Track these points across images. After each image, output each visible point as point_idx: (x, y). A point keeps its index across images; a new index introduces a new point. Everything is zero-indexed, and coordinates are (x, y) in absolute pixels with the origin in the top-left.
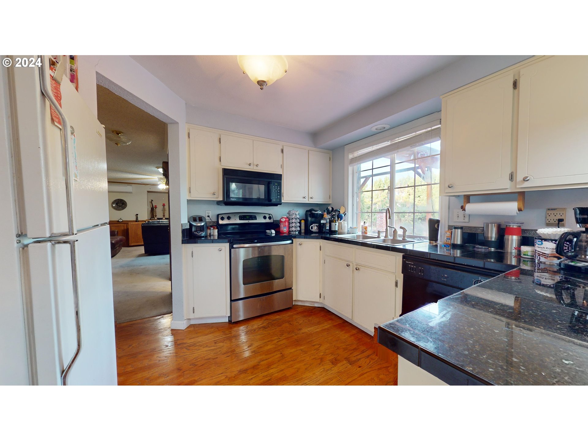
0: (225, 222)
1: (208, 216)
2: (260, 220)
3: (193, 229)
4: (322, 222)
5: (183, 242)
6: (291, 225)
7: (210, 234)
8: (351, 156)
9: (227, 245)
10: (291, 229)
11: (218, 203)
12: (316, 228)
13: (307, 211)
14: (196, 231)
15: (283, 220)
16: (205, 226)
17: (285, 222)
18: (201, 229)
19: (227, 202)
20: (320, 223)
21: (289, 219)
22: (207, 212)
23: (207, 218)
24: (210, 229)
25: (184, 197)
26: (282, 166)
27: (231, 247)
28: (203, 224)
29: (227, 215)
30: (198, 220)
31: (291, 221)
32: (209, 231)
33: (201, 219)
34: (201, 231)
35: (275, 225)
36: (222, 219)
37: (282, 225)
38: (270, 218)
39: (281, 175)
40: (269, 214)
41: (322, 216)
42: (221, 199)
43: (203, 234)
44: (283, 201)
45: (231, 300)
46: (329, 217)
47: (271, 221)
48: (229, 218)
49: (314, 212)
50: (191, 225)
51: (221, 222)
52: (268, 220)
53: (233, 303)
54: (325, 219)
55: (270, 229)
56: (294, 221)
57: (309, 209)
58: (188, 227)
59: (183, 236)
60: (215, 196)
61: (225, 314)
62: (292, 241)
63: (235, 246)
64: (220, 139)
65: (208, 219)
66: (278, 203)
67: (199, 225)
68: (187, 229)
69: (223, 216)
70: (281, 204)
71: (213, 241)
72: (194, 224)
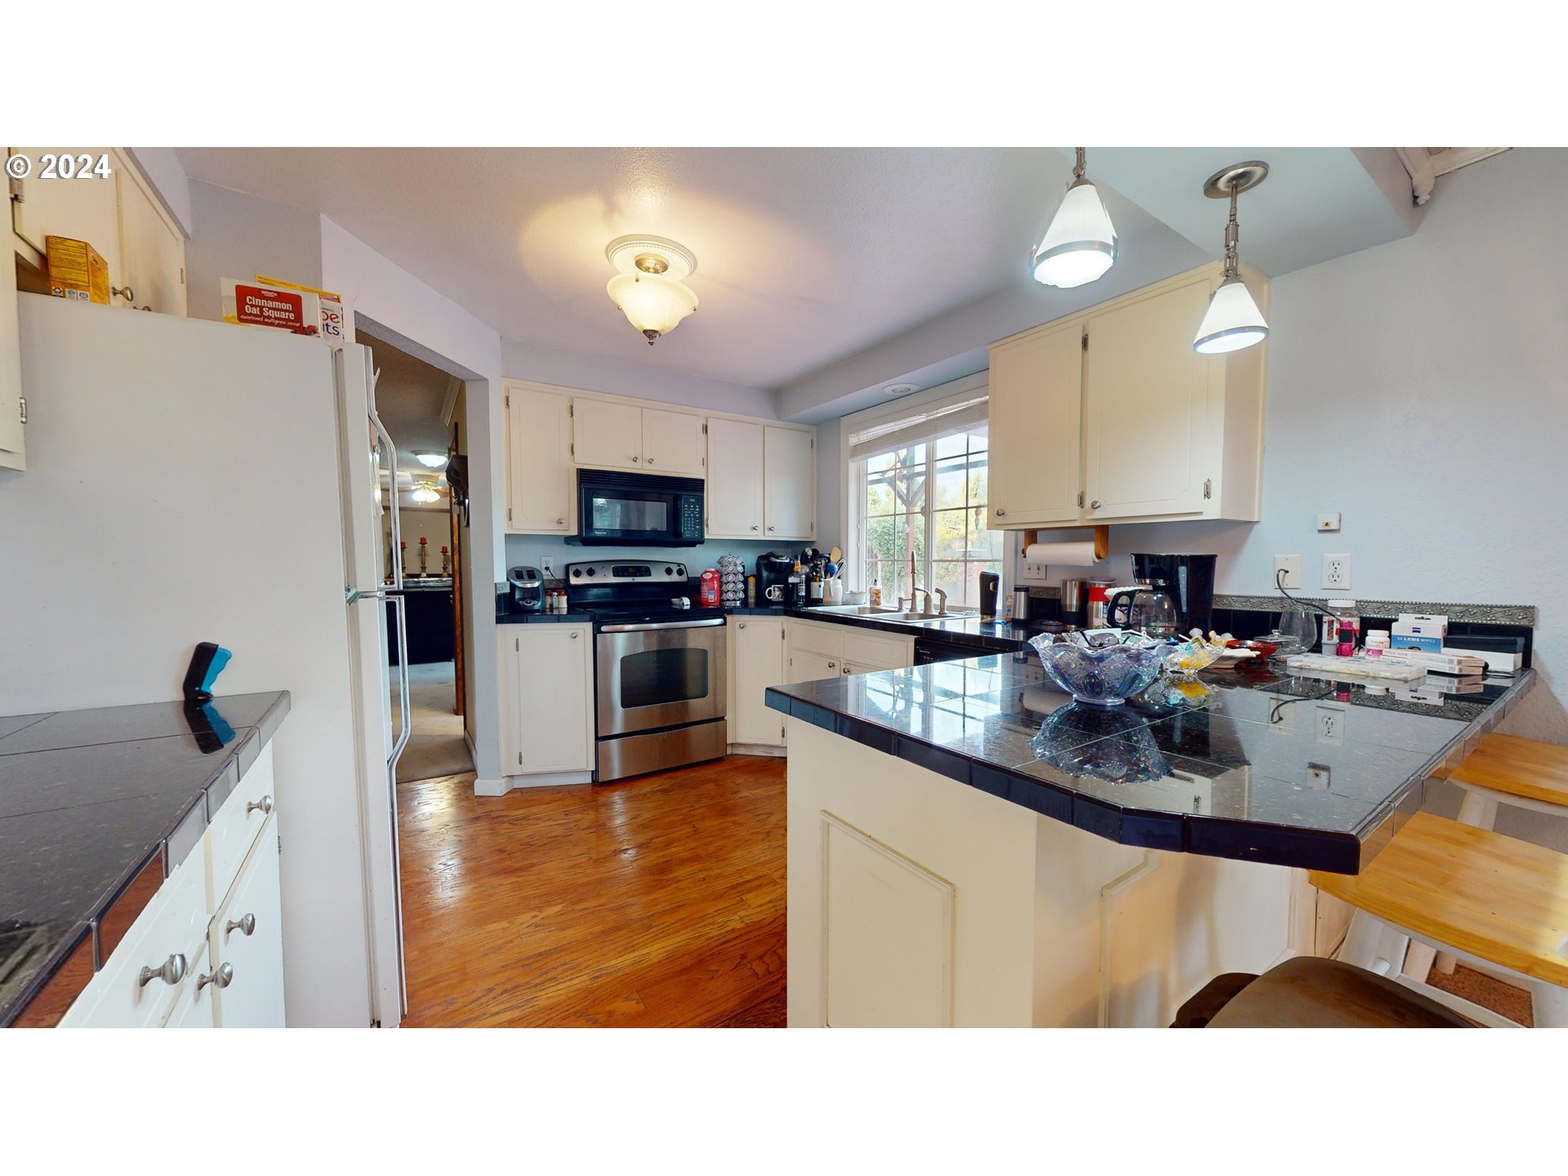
0: (584, 580)
1: (547, 569)
2: (658, 577)
3: (517, 596)
4: (791, 580)
5: (499, 620)
6: (724, 588)
7: (551, 605)
8: (854, 439)
9: (588, 627)
10: (724, 597)
11: (569, 540)
12: (777, 593)
13: (760, 558)
14: (522, 599)
15: (708, 576)
16: (540, 590)
17: (712, 580)
18: (533, 594)
19: (587, 538)
20: (786, 583)
21: (719, 576)
22: (544, 559)
23: (544, 572)
24: (551, 595)
25: (500, 528)
26: (705, 462)
27: (597, 631)
28: (536, 584)
29: (588, 567)
30: (526, 577)
31: (724, 579)
32: (549, 599)
33: (532, 574)
34: (534, 599)
35: (692, 587)
36: (577, 574)
37: (705, 588)
38: (680, 572)
39: (703, 481)
40: (679, 565)
41: (789, 569)
42: (574, 532)
43: (538, 605)
44: (706, 536)
45: (597, 739)
46: (806, 569)
47: (683, 578)
48: (591, 573)
49: (773, 559)
50: (513, 587)
51: (574, 581)
52: (675, 578)
53: (600, 743)
54: (797, 574)
55: (679, 596)
56: (731, 578)
57: (764, 552)
58: (507, 590)
59: (498, 609)
60: (562, 527)
61: (583, 766)
62: (725, 619)
63: (603, 628)
64: (572, 407)
65: (546, 575)
66: (697, 541)
67: (529, 586)
68: (505, 595)
69: (579, 567)
70: (702, 543)
71: (559, 619)
72: (518, 583)
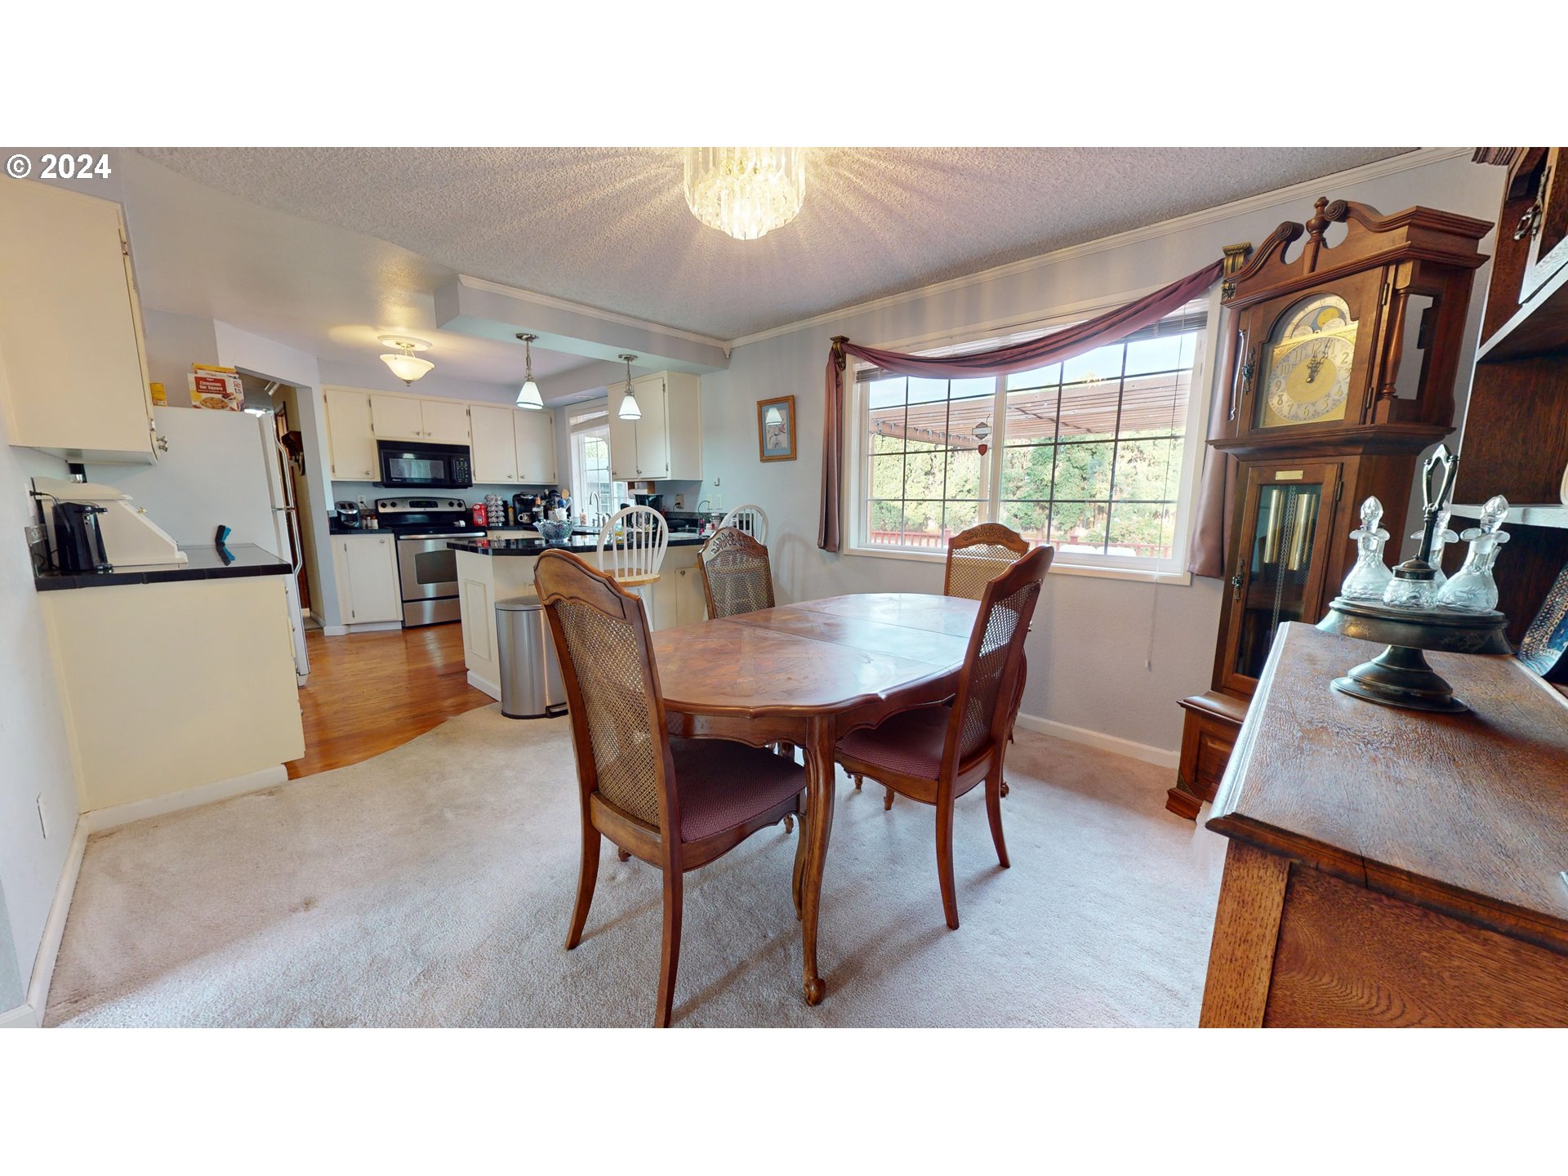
0: (389, 510)
1: (362, 502)
2: (443, 508)
3: (343, 519)
4: (535, 509)
5: (332, 533)
6: (490, 514)
7: (367, 525)
8: (573, 421)
9: (391, 536)
10: (490, 520)
11: (375, 484)
12: (526, 518)
13: (514, 496)
14: (347, 521)
15: (478, 507)
16: (358, 516)
17: (480, 509)
18: (354, 518)
19: (388, 481)
20: (532, 512)
21: (486, 508)
22: (359, 496)
23: (360, 505)
24: (366, 519)
25: (327, 478)
26: (470, 434)
27: (397, 539)
28: (355, 512)
29: (391, 501)
30: (347, 507)
31: (489, 509)
32: (364, 522)
33: (351, 506)
34: (354, 521)
35: (468, 515)
36: (384, 506)
37: (475, 515)
38: (460, 505)
39: (468, 447)
40: (459, 500)
41: (533, 503)
42: (378, 479)
43: (357, 525)
44: (474, 482)
45: (403, 602)
46: (544, 503)
47: (463, 509)
48: (394, 505)
49: (522, 497)
50: (339, 513)
51: (381, 510)
52: (456, 509)
53: (405, 604)
54: (539, 506)
55: (458, 520)
56: (493, 508)
57: (517, 492)
58: (336, 515)
59: (331, 526)
60: (369, 476)
61: (394, 618)
62: (486, 533)
63: (401, 537)
64: (370, 401)
65: (361, 507)
66: (467, 484)
67: (350, 513)
68: (334, 518)
69: (385, 502)
70: (471, 486)
71: (372, 531)
72: (343, 511)
